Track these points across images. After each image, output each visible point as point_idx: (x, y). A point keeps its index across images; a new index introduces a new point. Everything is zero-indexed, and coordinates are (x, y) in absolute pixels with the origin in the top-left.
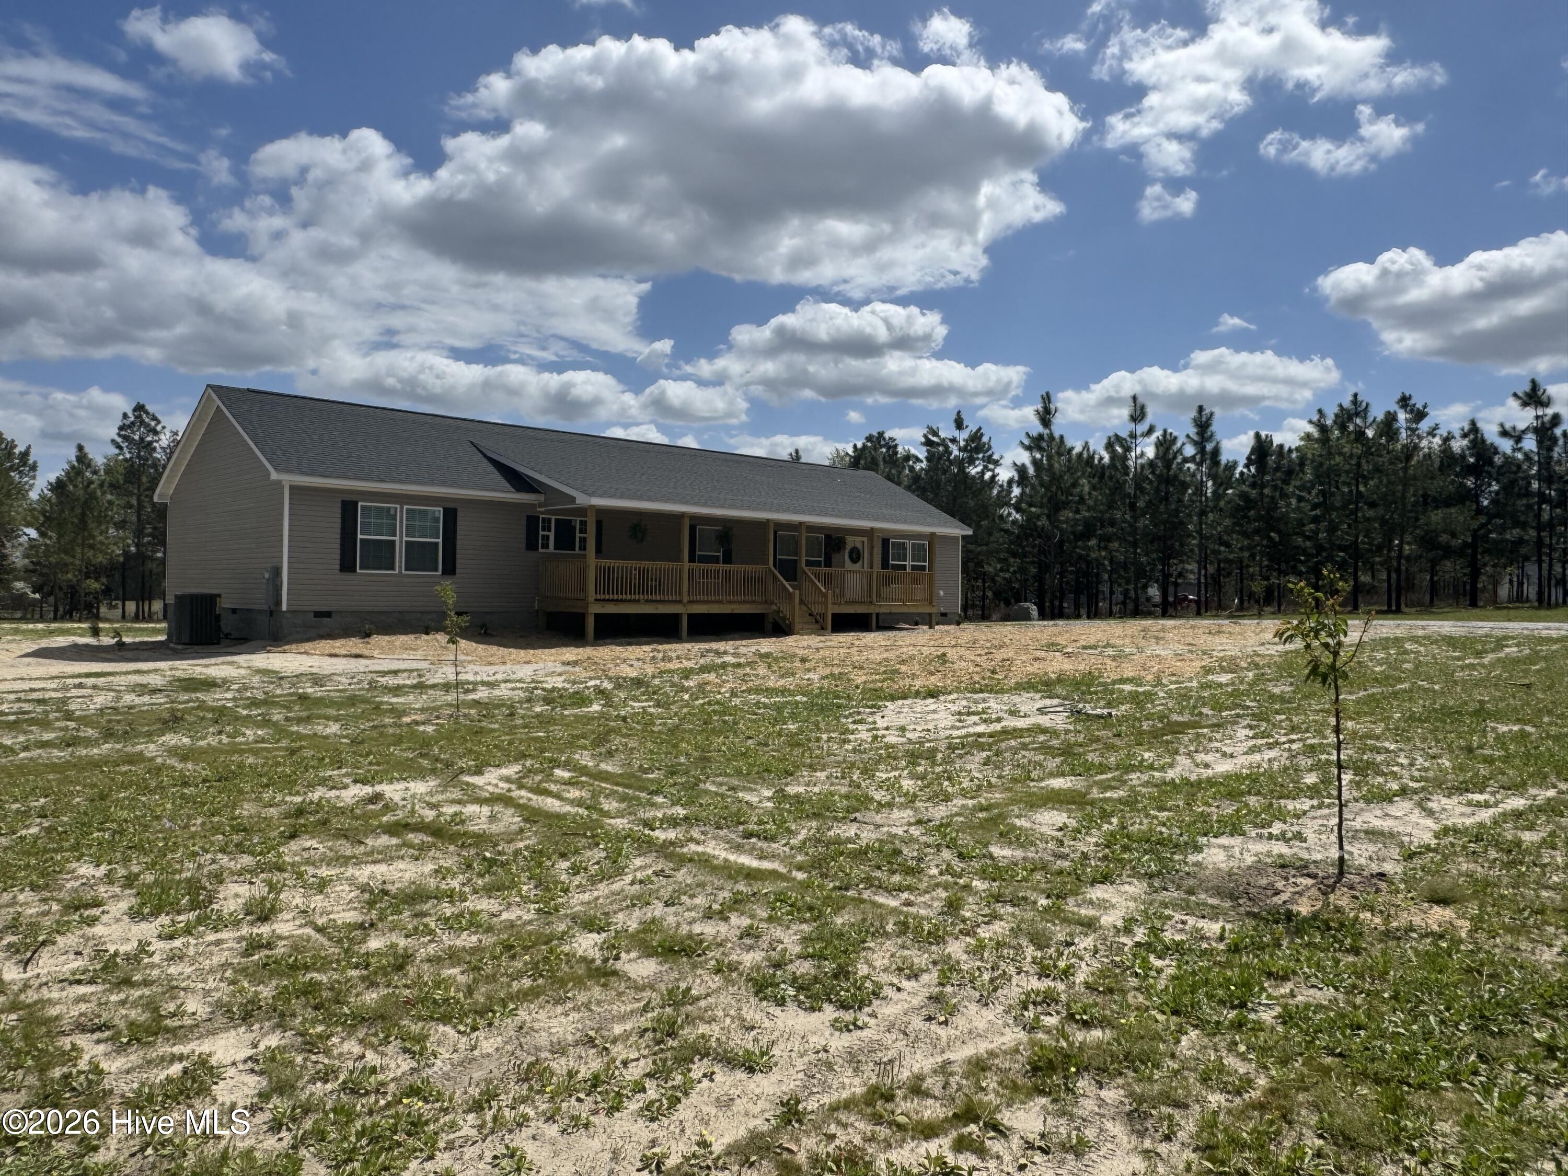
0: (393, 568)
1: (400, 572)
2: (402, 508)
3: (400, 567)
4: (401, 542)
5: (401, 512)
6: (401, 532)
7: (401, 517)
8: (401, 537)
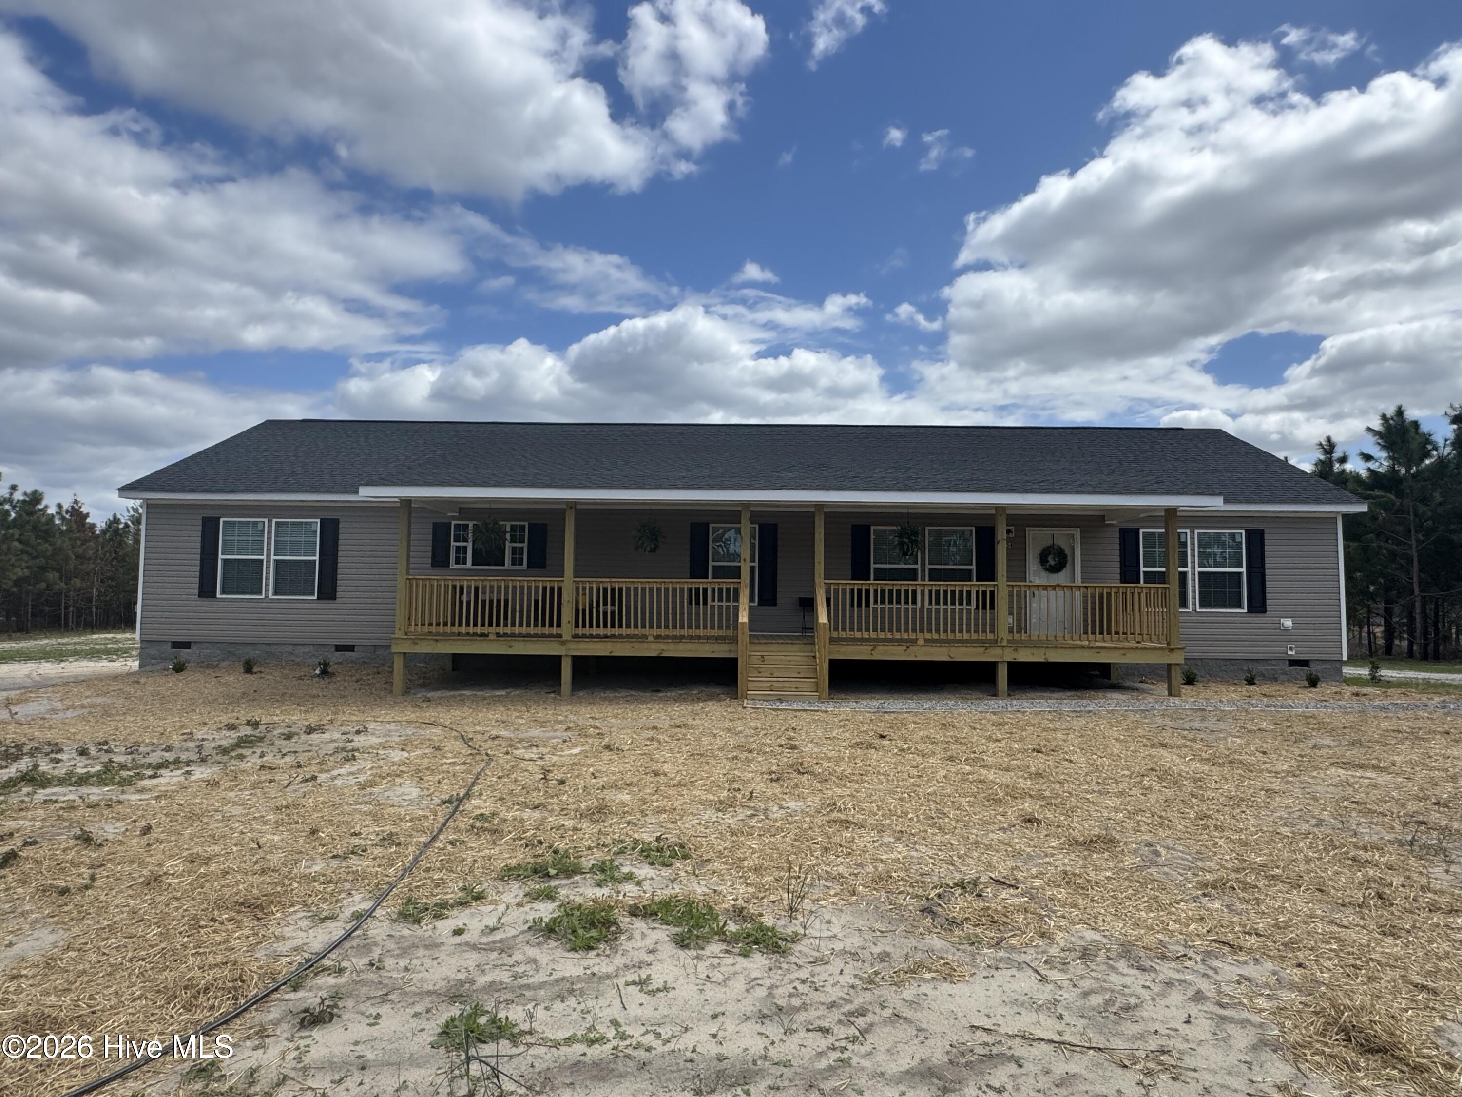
0: (260, 593)
1: (267, 596)
2: (270, 521)
3: (267, 590)
4: (268, 561)
5: (270, 526)
6: (269, 550)
7: (269, 532)
8: (268, 556)
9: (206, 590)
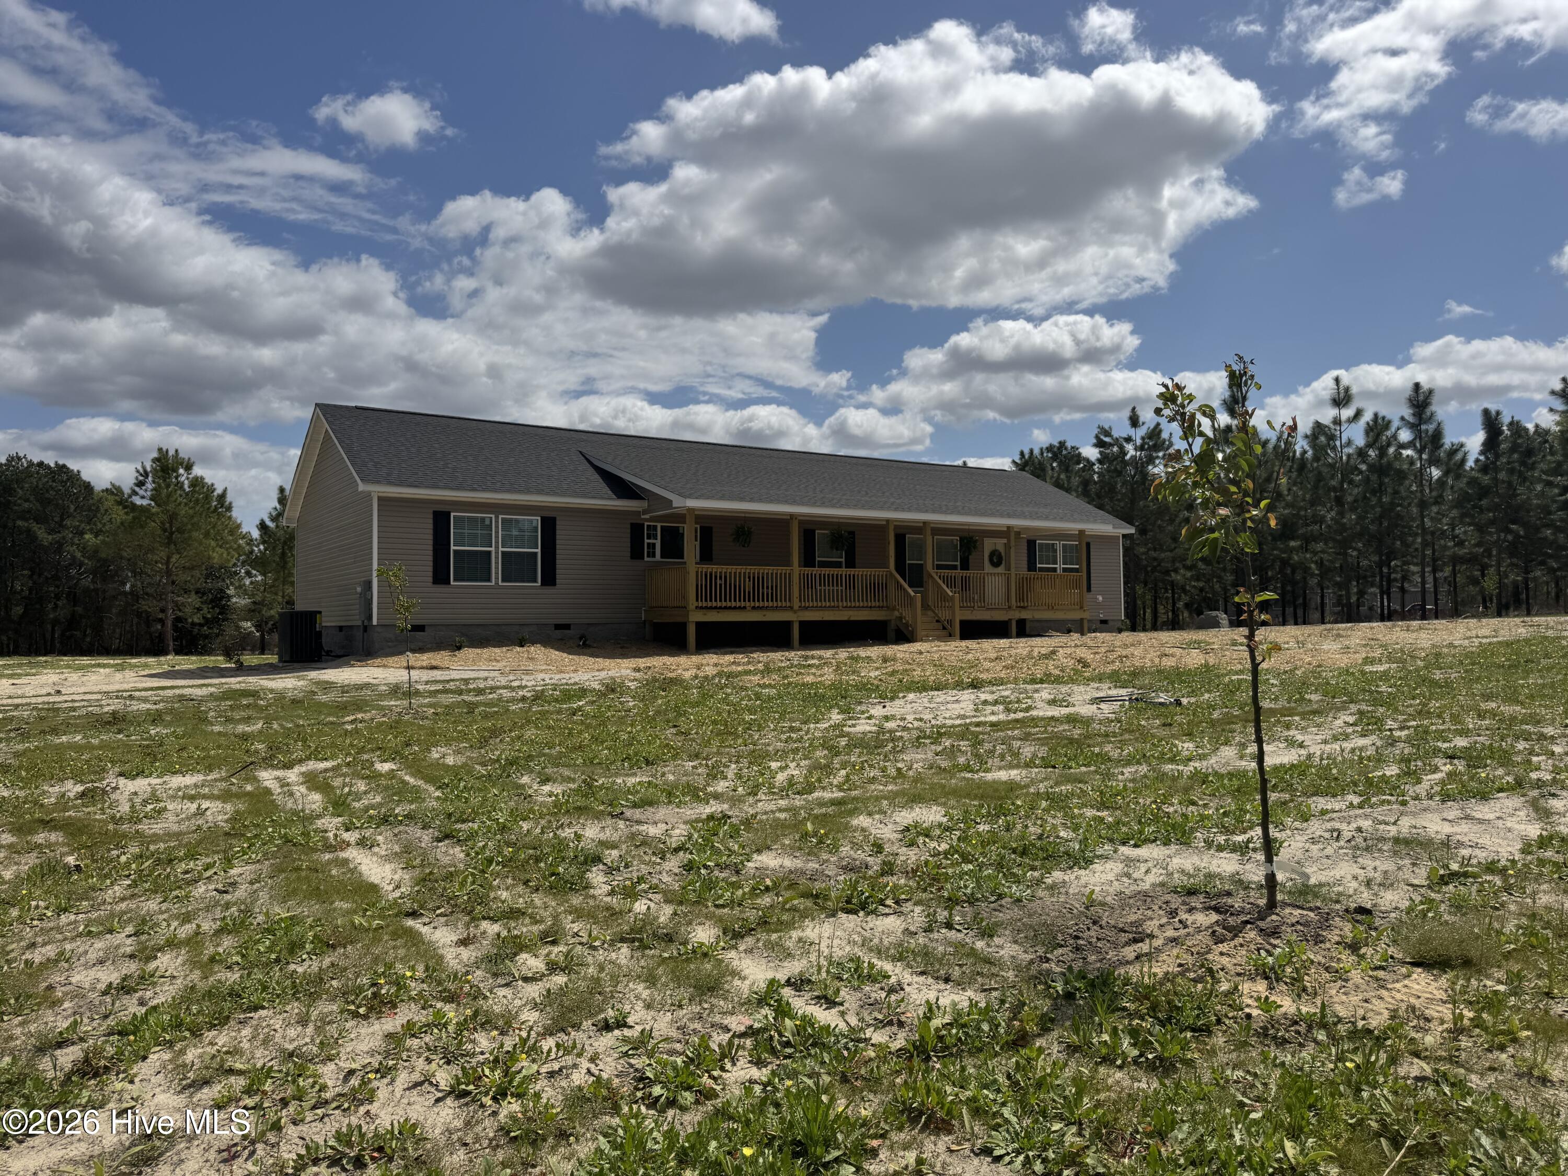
0: (489, 580)
1: (497, 583)
2: (497, 518)
3: (497, 578)
4: (497, 553)
5: (497, 522)
6: (497, 542)
7: (497, 527)
8: (497, 547)
9: (440, 577)
